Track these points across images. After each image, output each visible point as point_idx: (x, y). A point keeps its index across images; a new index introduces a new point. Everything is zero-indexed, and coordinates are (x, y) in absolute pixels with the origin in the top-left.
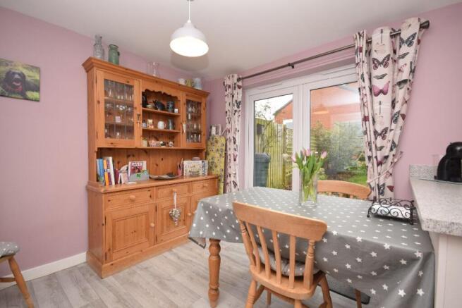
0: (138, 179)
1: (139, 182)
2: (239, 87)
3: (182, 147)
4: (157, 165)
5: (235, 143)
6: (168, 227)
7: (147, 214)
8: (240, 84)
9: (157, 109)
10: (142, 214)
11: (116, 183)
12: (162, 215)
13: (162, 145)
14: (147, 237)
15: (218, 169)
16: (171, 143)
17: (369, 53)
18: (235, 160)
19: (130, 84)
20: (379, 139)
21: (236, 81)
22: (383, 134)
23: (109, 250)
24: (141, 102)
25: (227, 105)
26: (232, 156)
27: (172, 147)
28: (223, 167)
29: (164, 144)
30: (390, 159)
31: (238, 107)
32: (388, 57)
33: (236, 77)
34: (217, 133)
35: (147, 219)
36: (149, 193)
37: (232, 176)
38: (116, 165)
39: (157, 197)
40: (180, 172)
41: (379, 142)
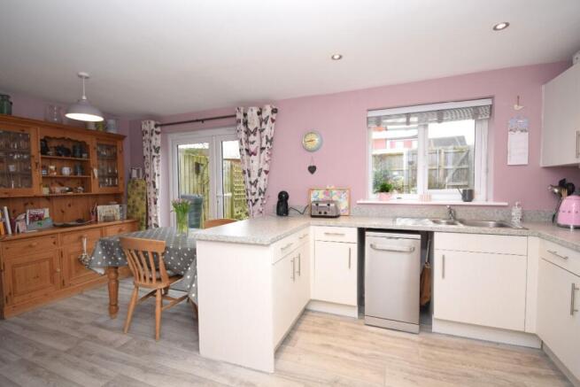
0: (39, 227)
1: (40, 230)
2: (158, 133)
3: (93, 193)
4: (63, 212)
5: (154, 187)
6: (77, 272)
7: (51, 260)
8: (159, 129)
9: (60, 155)
10: (45, 260)
11: (13, 231)
12: (70, 260)
13: (68, 191)
14: (53, 281)
15: (140, 212)
16: (80, 188)
17: (246, 123)
18: (155, 203)
19: (26, 132)
20: (253, 187)
21: (153, 127)
22: (255, 184)
23: (10, 294)
24: (40, 149)
25: (145, 149)
26: (152, 200)
27: (82, 193)
28: (145, 211)
29: (71, 190)
30: (260, 202)
31: (158, 152)
32: (256, 128)
33: (153, 123)
34: (138, 176)
35: (52, 265)
36: (53, 240)
37: (153, 219)
38: (11, 213)
39: (62, 243)
40: (93, 217)
41: (253, 189)
